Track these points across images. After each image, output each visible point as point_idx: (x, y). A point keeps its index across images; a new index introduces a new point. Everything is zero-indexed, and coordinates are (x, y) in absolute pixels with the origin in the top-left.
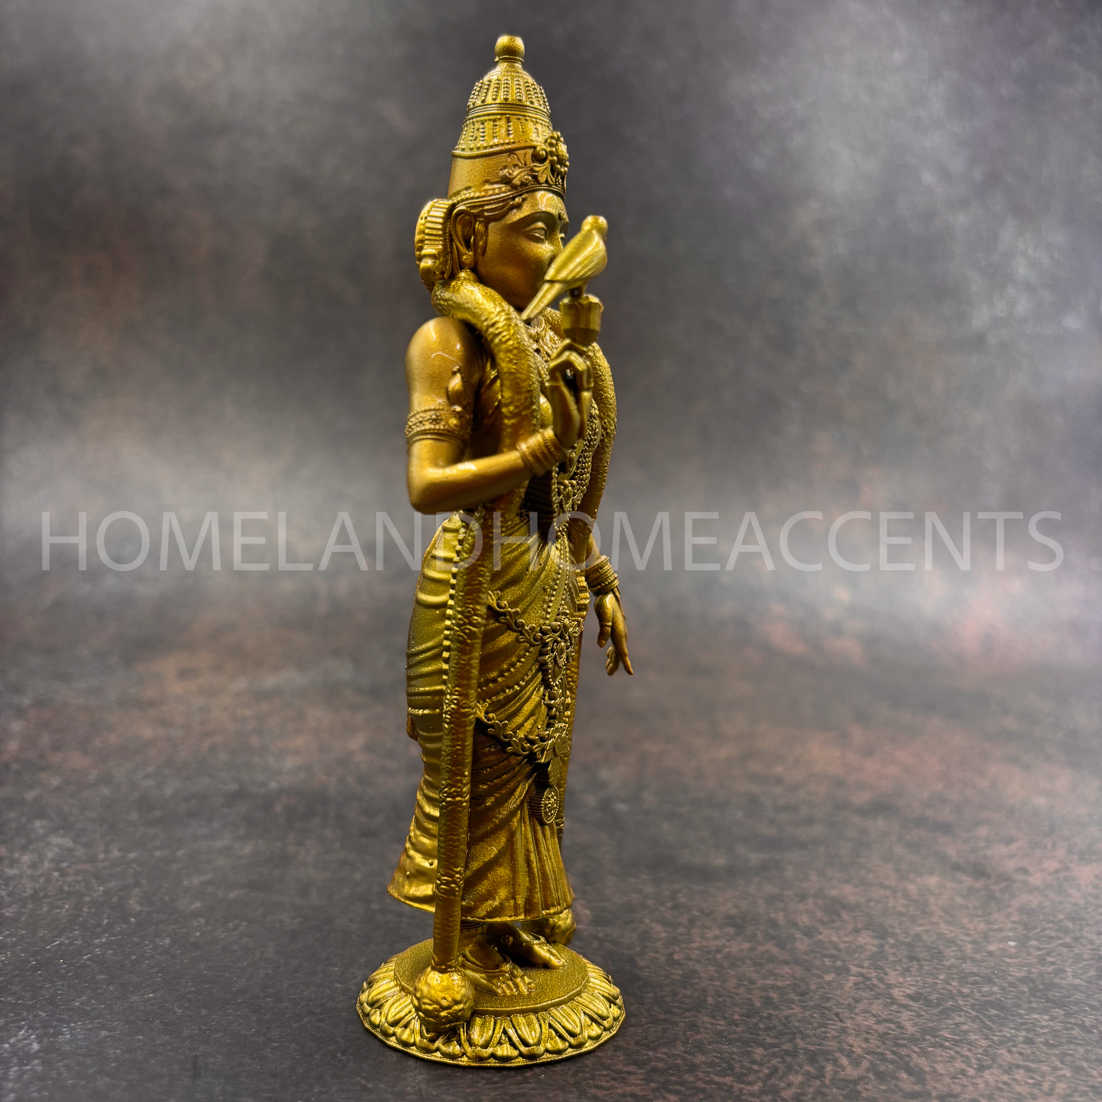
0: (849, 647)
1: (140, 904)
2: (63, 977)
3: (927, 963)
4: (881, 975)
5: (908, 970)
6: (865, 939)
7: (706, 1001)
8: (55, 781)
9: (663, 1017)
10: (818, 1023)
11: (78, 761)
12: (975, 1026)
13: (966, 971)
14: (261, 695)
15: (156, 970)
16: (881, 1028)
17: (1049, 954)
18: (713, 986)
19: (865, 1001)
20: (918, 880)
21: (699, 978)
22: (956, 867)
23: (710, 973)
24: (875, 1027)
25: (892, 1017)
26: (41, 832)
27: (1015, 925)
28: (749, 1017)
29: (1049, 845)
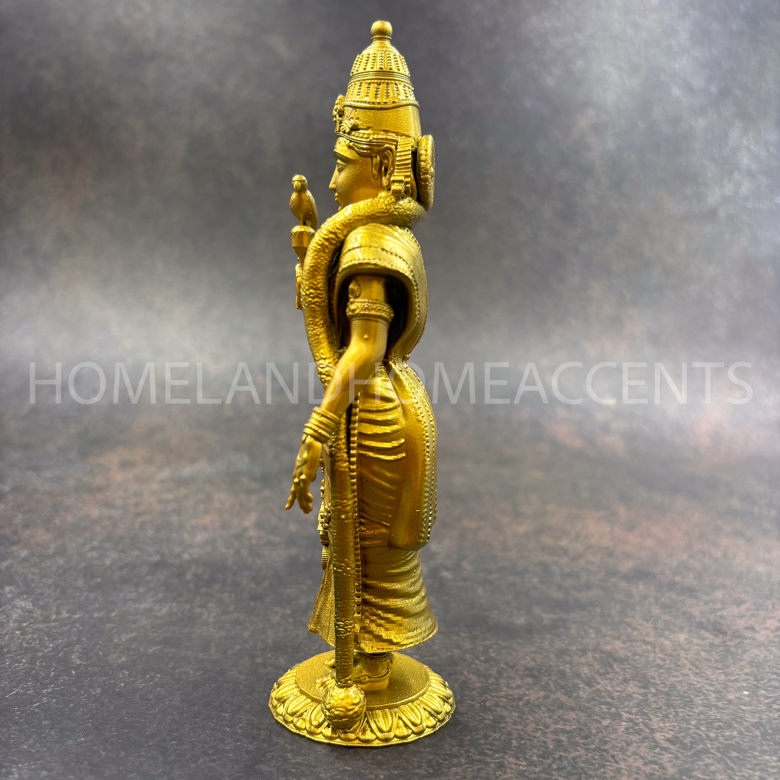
0: (614, 442)
1: (80, 658)
2: (16, 723)
3: (682, 710)
4: (646, 721)
5: (666, 716)
6: (632, 688)
7: (511, 743)
8: (24, 553)
9: (477, 758)
10: (599, 764)
11: (42, 536)
12: (720, 767)
13: (712, 717)
14: (180, 482)
15: (88, 716)
16: (648, 769)
17: (774, 702)
18: (517, 730)
19: (635, 744)
20: (672, 636)
21: (506, 723)
22: (700, 626)
23: (514, 718)
24: (643, 768)
25: (656, 759)
26: (9, 596)
27: (747, 677)
28: (544, 758)
29: (770, 607)
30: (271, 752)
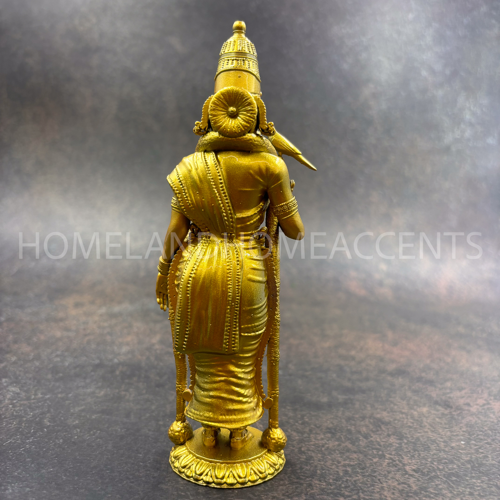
0: (386, 292)
1: (49, 421)
2: (10, 460)
3: (423, 452)
4: (401, 459)
5: (413, 456)
6: (392, 440)
7: (316, 472)
8: (14, 359)
9: (296, 481)
10: (370, 484)
11: (26, 348)
12: (445, 486)
13: (441, 457)
14: (112, 316)
15: (55, 456)
16: (400, 487)
17: (480, 448)
18: (320, 464)
19: (393, 473)
20: (418, 409)
21: (314, 460)
22: (436, 403)
23: (319, 458)
24: (397, 486)
25: (405, 481)
26: (5, 384)
27: (464, 433)
28: (337, 481)
29: (480, 392)
30: (168, 477)
